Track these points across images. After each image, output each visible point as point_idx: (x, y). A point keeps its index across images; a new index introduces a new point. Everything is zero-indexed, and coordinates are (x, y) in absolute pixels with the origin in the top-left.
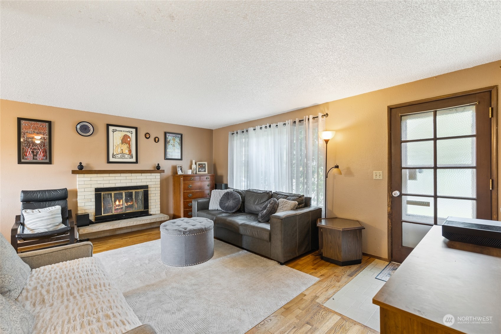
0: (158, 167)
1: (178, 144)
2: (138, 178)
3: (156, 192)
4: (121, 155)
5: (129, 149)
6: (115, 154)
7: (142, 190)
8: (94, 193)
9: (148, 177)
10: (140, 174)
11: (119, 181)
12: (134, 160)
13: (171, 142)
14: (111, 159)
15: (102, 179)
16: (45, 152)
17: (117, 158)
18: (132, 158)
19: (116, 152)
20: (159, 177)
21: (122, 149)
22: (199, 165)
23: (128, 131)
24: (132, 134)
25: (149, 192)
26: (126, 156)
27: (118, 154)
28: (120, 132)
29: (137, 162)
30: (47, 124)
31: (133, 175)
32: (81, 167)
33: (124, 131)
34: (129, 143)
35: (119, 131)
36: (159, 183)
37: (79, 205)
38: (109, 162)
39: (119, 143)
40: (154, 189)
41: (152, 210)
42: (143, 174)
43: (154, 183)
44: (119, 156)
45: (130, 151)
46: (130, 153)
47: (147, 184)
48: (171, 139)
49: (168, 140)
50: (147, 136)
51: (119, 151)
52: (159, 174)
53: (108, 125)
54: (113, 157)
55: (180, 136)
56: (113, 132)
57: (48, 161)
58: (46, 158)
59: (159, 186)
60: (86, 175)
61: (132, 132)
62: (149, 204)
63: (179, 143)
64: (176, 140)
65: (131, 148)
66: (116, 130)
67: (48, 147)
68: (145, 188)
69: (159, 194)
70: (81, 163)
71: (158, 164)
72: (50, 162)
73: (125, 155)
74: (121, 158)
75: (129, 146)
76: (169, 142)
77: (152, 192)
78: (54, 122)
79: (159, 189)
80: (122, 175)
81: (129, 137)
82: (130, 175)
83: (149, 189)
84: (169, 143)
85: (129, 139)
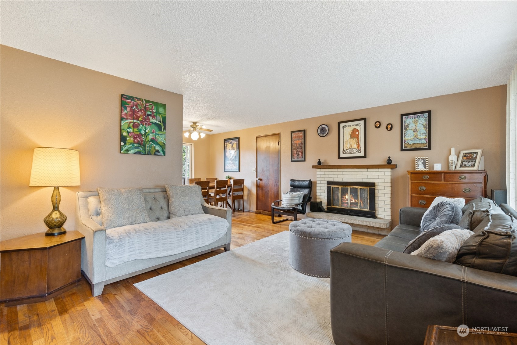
0: (389, 161)
1: (422, 126)
2: (364, 173)
3: (385, 192)
4: (350, 150)
5: (357, 143)
6: (345, 149)
7: (368, 188)
8: (326, 185)
9: (375, 173)
10: (366, 170)
11: (346, 176)
12: (362, 154)
13: (412, 126)
14: (342, 155)
15: (332, 173)
16: (302, 153)
17: (347, 153)
18: (361, 152)
19: (346, 147)
20: (389, 174)
21: (351, 144)
22: (465, 156)
23: (356, 125)
24: (360, 126)
25: (376, 191)
26: (355, 151)
27: (347, 149)
28: (350, 127)
29: (365, 157)
30: (303, 132)
31: (359, 170)
32: (319, 163)
33: (352, 125)
34: (357, 137)
35: (348, 126)
36: (390, 181)
37: (317, 194)
38: (340, 158)
39: (348, 138)
40: (383, 188)
41: (380, 213)
42: (369, 170)
43: (383, 181)
44: (348, 151)
45: (359, 145)
46: (359, 147)
47: (374, 181)
48: (411, 122)
49: (407, 124)
50: (378, 125)
51: (349, 146)
52: (389, 170)
53: (339, 123)
54: (343, 153)
55: (426, 115)
56: (344, 128)
57: (303, 159)
58: (303, 157)
59: (389, 184)
60: (322, 170)
61: (360, 124)
62: (377, 205)
63: (424, 126)
64: (420, 122)
65: (359, 142)
66: (346, 126)
67: (303, 149)
68: (372, 186)
69: (390, 196)
70: (319, 160)
71: (389, 157)
72: (305, 160)
73: (353, 150)
74: (350, 153)
75: (358, 139)
76: (408, 126)
77: (380, 191)
78: (307, 130)
79: (390, 188)
80: (349, 170)
81: (358, 131)
82: (356, 170)
83: (376, 188)
84: (407, 129)
85: (357, 133)
